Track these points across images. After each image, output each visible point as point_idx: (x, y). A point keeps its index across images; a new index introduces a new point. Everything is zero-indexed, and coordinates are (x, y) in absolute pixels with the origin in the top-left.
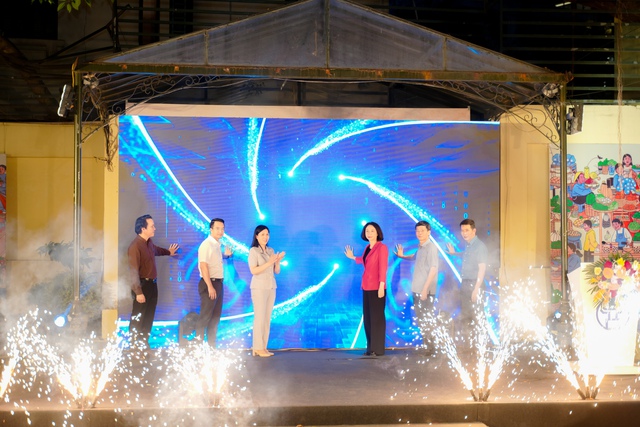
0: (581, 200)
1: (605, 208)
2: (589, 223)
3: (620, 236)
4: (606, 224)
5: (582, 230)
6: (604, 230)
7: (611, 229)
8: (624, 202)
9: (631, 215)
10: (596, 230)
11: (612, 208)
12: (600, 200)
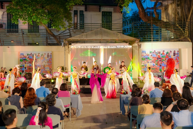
0: (147, 58)
1: (151, 60)
2: (148, 62)
3: (153, 64)
4: (151, 62)
5: (147, 63)
6: (151, 63)
7: (152, 63)
8: (154, 58)
9: (155, 61)
10: (149, 63)
11: (152, 60)
12: (150, 58)
